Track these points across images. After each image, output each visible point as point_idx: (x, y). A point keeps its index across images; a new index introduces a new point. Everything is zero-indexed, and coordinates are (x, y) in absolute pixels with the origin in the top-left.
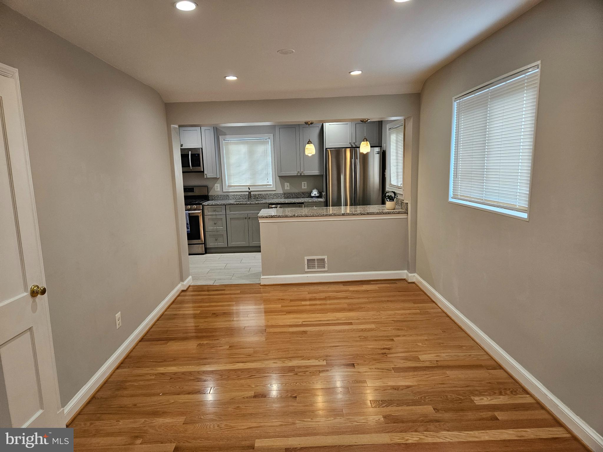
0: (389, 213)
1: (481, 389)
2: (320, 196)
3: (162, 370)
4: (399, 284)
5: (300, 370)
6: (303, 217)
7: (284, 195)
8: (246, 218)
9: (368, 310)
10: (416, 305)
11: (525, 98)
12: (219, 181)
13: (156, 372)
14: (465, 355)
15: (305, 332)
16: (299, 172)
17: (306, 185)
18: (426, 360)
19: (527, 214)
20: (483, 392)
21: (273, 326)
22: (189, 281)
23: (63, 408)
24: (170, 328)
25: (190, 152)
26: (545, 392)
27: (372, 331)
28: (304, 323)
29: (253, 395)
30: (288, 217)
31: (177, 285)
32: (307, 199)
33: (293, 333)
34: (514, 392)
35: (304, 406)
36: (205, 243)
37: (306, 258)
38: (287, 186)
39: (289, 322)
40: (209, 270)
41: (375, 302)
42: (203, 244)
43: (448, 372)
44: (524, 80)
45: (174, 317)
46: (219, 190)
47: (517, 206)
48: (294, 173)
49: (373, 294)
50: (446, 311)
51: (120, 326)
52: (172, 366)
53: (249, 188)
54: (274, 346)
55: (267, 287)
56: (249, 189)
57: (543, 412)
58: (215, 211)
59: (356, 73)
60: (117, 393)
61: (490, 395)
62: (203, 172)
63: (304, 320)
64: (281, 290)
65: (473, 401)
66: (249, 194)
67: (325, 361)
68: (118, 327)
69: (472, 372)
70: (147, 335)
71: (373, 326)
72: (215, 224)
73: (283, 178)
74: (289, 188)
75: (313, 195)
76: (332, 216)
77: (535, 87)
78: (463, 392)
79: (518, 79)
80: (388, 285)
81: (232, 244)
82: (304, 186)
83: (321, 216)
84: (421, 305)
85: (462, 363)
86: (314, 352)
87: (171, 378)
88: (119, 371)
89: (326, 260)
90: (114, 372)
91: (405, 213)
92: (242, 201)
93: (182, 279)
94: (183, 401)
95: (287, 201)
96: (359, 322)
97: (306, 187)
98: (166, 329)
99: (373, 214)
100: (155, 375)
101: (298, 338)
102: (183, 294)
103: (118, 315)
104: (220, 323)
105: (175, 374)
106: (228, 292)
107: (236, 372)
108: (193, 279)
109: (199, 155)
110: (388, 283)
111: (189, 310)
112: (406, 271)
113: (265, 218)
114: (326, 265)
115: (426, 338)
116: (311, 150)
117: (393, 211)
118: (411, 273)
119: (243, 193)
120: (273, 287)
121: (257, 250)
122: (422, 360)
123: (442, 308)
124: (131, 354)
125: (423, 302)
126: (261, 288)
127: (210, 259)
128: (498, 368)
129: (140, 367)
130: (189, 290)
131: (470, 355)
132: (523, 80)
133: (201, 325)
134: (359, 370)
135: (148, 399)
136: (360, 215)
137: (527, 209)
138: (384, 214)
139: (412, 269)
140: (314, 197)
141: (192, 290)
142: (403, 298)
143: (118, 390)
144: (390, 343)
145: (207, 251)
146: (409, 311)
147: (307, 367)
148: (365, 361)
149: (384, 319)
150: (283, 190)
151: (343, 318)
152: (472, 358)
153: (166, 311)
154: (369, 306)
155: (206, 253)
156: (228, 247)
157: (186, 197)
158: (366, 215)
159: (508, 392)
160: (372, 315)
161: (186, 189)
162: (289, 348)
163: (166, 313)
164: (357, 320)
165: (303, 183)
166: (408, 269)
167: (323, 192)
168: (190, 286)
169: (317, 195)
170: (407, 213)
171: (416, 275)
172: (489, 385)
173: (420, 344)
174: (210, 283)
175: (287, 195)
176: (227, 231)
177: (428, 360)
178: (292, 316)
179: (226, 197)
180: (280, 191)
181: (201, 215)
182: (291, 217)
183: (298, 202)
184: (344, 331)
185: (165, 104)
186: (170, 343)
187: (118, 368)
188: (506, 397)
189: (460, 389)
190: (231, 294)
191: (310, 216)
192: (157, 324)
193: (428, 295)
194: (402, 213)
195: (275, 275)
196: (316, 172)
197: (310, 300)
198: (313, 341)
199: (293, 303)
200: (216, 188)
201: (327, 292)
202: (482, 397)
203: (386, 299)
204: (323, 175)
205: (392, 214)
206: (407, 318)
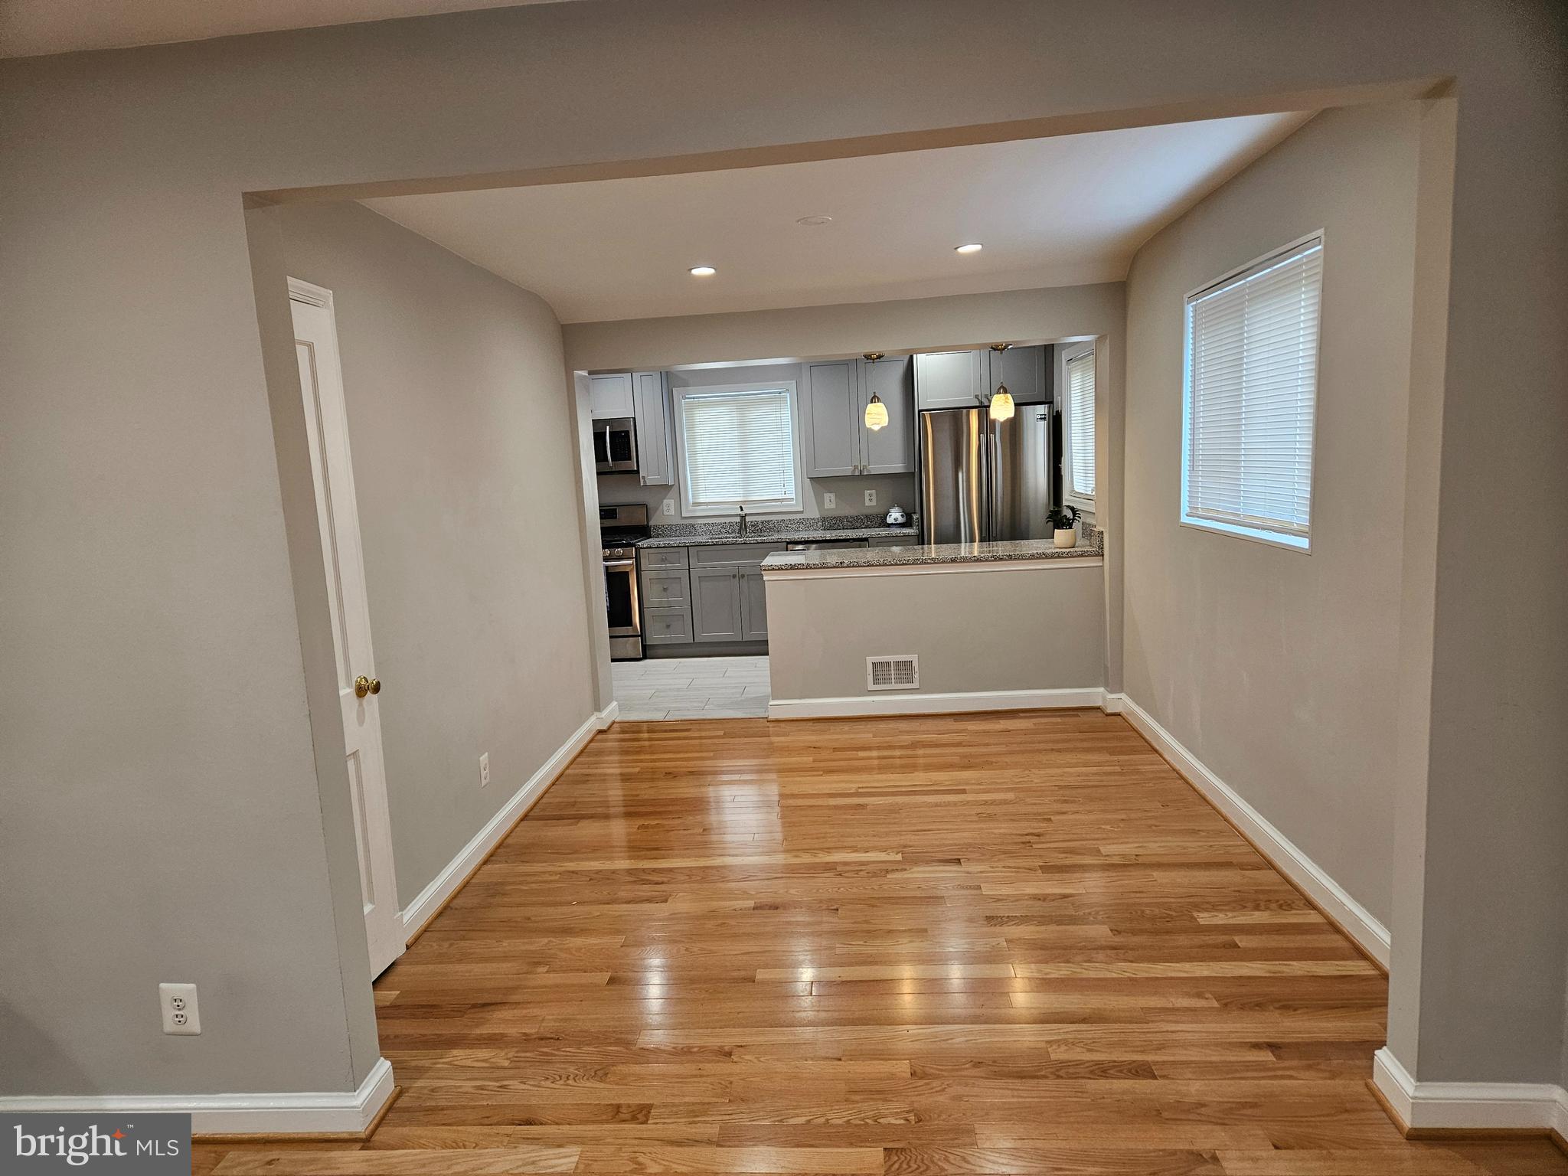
0: (1059, 556)
1: (1217, 900)
2: (908, 524)
3: (571, 866)
4: (1085, 718)
5: (847, 868)
6: (861, 566)
7: (823, 521)
8: (734, 576)
9: (1006, 766)
10: (1116, 758)
11: (1303, 303)
12: (673, 492)
13: (563, 869)
14: (1201, 847)
15: (862, 805)
16: (856, 467)
17: (874, 498)
18: (1114, 853)
19: (1307, 540)
20: (1220, 905)
21: (793, 796)
22: (611, 713)
23: (402, 911)
24: (579, 797)
25: (608, 427)
26: (1340, 898)
27: (1008, 803)
28: (860, 790)
29: (753, 905)
30: (829, 568)
31: (587, 718)
32: (877, 529)
33: (836, 807)
34: (1285, 906)
35: (852, 923)
36: (642, 635)
37: (870, 660)
38: (830, 502)
39: (826, 788)
40: (653, 691)
41: (1023, 752)
42: (638, 636)
43: (1156, 874)
44: (1301, 265)
45: (585, 779)
46: (672, 512)
47: (1295, 525)
48: (847, 470)
49: (1021, 738)
50: (1178, 767)
51: (487, 781)
52: (588, 859)
53: (741, 508)
54: (797, 829)
55: (782, 725)
56: (742, 510)
57: (1337, 937)
58: (663, 561)
59: (969, 249)
60: (491, 900)
61: (1233, 910)
62: (638, 472)
63: (860, 786)
64: (813, 731)
65: (1195, 919)
66: (741, 520)
67: (900, 854)
68: (484, 783)
69: (1207, 873)
70: (535, 810)
71: (1010, 796)
72: (665, 590)
73: (821, 483)
74: (833, 506)
75: (890, 520)
76: (928, 563)
77: (1317, 281)
78: (1179, 905)
79: (1294, 261)
80: (1059, 720)
81: (704, 636)
82: (870, 500)
83: (903, 564)
84: (1126, 757)
85: (1193, 859)
86: (878, 839)
87: (590, 880)
88: (486, 867)
89: (915, 664)
90: (479, 870)
91: (1096, 555)
92: (726, 538)
93: (598, 707)
94: (617, 914)
95: (829, 535)
96: (980, 789)
97: (874, 503)
98: (573, 800)
99: (1023, 559)
100: (560, 874)
101: (845, 817)
102: (599, 737)
103: (484, 758)
104: (684, 789)
105: (598, 872)
106: (696, 734)
107: (718, 871)
108: (621, 708)
109: (627, 433)
110: (1060, 716)
111: (612, 767)
112: (1102, 689)
113: (776, 570)
114: (916, 676)
115: (1123, 816)
116: (877, 416)
117: (1068, 550)
118: (1112, 692)
119: (727, 520)
120: (797, 723)
121: (759, 648)
122: (1104, 854)
123: (1172, 762)
124: (507, 840)
125: (1133, 751)
126: (768, 727)
127: (654, 669)
128: (1266, 867)
129: (527, 862)
130: (613, 729)
131: (1211, 846)
132: (1298, 265)
133: (643, 792)
134: (970, 870)
135: (551, 910)
136: (993, 561)
137: (1307, 530)
138: (1046, 557)
139: (1116, 685)
140: (892, 524)
141: (619, 729)
142: (1086, 745)
143: (493, 896)
144: (1042, 825)
145: (647, 652)
146: (1095, 768)
147: (862, 864)
148: (983, 855)
149: (1036, 783)
150: (819, 511)
151: (946, 781)
152: (1215, 851)
153: (567, 768)
154: (1007, 760)
155: (645, 657)
156: (694, 644)
157: (605, 531)
158: (1006, 560)
159: (1274, 906)
160: (1013, 776)
161: (606, 513)
162: (826, 833)
163: (568, 772)
164: (979, 784)
165: (867, 492)
166: (1106, 685)
167: (915, 513)
168: (614, 722)
169: (901, 520)
170: (1103, 555)
171: (1123, 696)
172: (1237, 894)
173: (1108, 827)
174: (658, 716)
175: (830, 523)
176: (691, 606)
177: (1117, 853)
178: (835, 777)
179: (690, 528)
180: (814, 513)
181: (633, 569)
182: (834, 567)
183: (855, 537)
184: (948, 804)
185: (562, 325)
186: (583, 823)
187: (486, 862)
188: (1266, 914)
189: (1172, 900)
190: (701, 738)
191: (877, 566)
192: (551, 790)
193: (1147, 737)
194: (1089, 556)
195: (800, 699)
196: (897, 466)
197: (879, 748)
198: (878, 821)
199: (839, 755)
200: (665, 508)
201: (915, 732)
202: (1216, 914)
203: (1050, 746)
204: (913, 474)
205: (1066, 557)
206: (1089, 780)
